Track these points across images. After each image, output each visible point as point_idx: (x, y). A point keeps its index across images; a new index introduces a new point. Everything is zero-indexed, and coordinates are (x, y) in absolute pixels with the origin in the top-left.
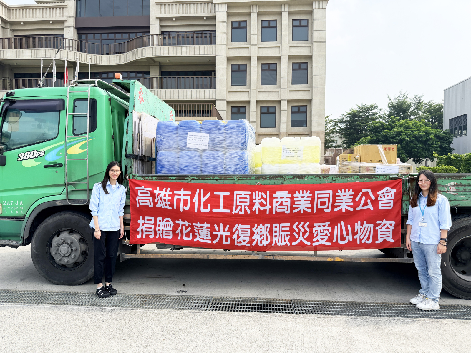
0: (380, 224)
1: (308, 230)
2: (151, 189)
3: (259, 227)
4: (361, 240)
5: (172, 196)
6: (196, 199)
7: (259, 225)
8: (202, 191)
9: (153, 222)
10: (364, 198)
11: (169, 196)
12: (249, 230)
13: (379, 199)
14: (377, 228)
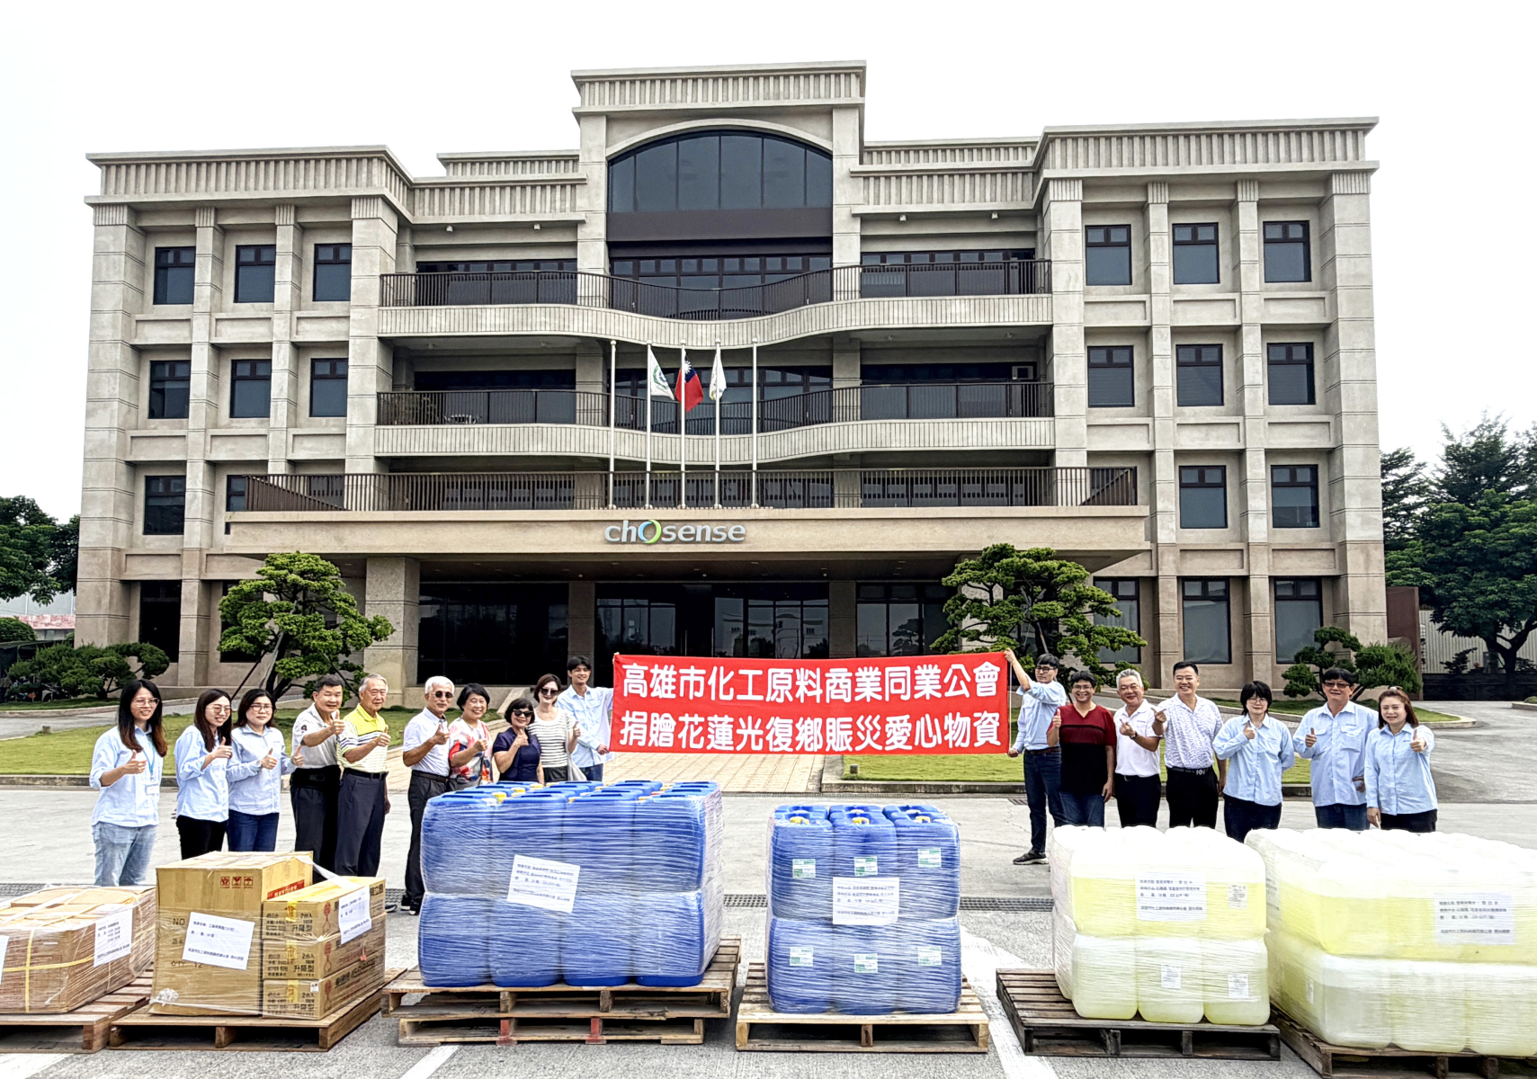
0: (979, 718)
1: (879, 727)
2: (646, 668)
3: (806, 722)
4: (954, 742)
5: (678, 677)
6: (712, 681)
7: (805, 719)
8: (722, 669)
9: (645, 720)
10: (955, 678)
11: (673, 676)
12: (790, 727)
13: (977, 680)
14: (975, 724)
